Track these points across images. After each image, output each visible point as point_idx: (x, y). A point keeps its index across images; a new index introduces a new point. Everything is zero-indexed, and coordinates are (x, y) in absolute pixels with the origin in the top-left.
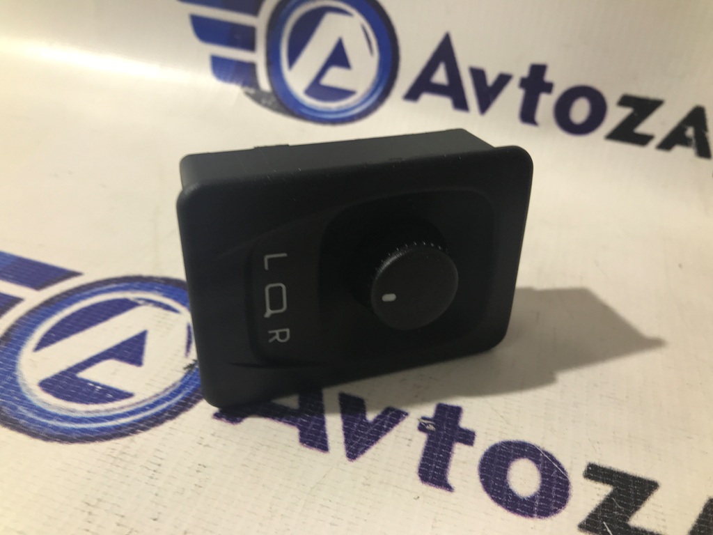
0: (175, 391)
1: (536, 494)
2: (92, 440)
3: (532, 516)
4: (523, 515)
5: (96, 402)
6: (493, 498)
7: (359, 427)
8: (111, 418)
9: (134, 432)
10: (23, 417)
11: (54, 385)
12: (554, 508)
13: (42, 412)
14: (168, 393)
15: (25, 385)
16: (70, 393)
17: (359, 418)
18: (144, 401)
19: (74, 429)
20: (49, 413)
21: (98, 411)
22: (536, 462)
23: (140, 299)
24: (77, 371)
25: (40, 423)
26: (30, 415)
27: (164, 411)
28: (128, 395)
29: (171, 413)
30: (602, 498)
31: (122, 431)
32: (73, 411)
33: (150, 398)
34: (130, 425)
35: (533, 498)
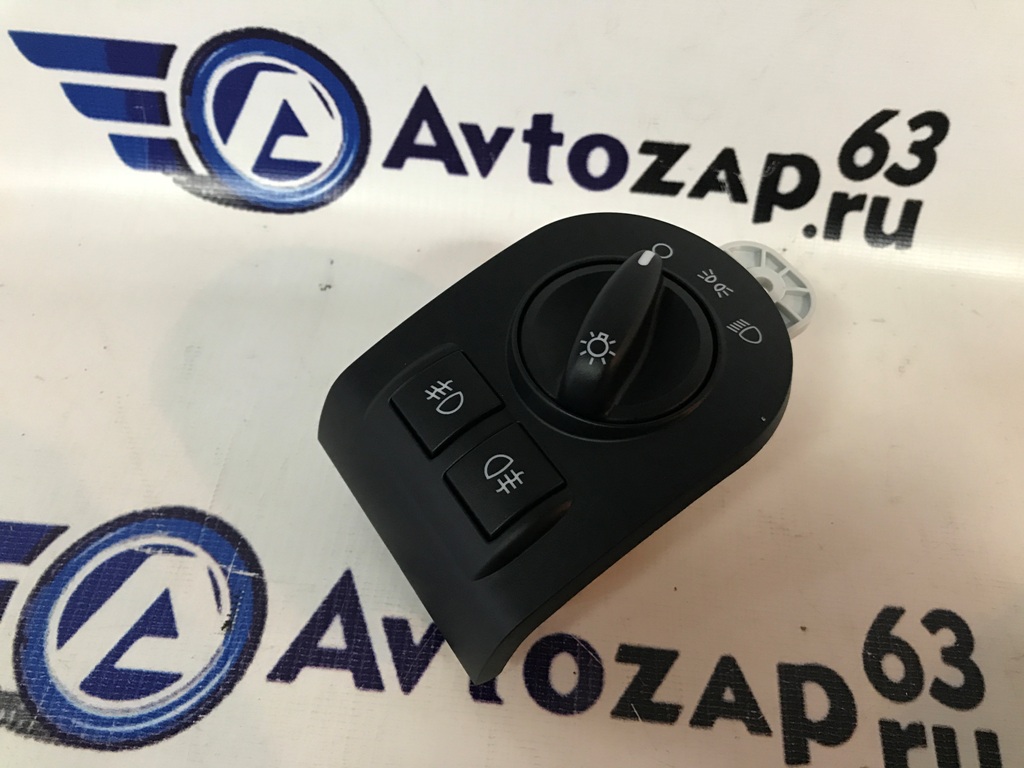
0: (220, 659)
1: (575, 690)
2: (159, 738)
3: (572, 713)
4: (565, 713)
5: (147, 694)
6: (538, 702)
7: (408, 655)
8: (169, 709)
9: (196, 719)
10: (80, 730)
11: (95, 684)
12: (590, 700)
13: (97, 720)
14: (215, 663)
15: (66, 692)
16: (115, 690)
17: (406, 644)
18: (194, 680)
19: (135, 731)
20: (105, 719)
21: (152, 705)
22: (574, 654)
23: (146, 547)
24: (114, 662)
25: (100, 733)
26: (87, 726)
27: (218, 686)
28: (177, 677)
29: (225, 686)
30: (630, 680)
31: (185, 720)
32: (128, 711)
33: (200, 675)
34: (190, 711)
35: (572, 694)
